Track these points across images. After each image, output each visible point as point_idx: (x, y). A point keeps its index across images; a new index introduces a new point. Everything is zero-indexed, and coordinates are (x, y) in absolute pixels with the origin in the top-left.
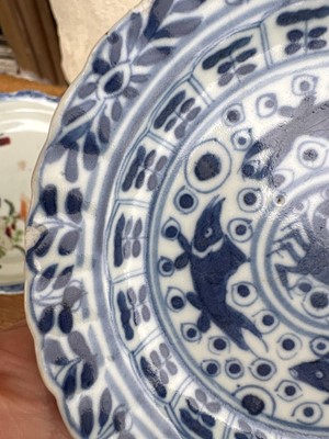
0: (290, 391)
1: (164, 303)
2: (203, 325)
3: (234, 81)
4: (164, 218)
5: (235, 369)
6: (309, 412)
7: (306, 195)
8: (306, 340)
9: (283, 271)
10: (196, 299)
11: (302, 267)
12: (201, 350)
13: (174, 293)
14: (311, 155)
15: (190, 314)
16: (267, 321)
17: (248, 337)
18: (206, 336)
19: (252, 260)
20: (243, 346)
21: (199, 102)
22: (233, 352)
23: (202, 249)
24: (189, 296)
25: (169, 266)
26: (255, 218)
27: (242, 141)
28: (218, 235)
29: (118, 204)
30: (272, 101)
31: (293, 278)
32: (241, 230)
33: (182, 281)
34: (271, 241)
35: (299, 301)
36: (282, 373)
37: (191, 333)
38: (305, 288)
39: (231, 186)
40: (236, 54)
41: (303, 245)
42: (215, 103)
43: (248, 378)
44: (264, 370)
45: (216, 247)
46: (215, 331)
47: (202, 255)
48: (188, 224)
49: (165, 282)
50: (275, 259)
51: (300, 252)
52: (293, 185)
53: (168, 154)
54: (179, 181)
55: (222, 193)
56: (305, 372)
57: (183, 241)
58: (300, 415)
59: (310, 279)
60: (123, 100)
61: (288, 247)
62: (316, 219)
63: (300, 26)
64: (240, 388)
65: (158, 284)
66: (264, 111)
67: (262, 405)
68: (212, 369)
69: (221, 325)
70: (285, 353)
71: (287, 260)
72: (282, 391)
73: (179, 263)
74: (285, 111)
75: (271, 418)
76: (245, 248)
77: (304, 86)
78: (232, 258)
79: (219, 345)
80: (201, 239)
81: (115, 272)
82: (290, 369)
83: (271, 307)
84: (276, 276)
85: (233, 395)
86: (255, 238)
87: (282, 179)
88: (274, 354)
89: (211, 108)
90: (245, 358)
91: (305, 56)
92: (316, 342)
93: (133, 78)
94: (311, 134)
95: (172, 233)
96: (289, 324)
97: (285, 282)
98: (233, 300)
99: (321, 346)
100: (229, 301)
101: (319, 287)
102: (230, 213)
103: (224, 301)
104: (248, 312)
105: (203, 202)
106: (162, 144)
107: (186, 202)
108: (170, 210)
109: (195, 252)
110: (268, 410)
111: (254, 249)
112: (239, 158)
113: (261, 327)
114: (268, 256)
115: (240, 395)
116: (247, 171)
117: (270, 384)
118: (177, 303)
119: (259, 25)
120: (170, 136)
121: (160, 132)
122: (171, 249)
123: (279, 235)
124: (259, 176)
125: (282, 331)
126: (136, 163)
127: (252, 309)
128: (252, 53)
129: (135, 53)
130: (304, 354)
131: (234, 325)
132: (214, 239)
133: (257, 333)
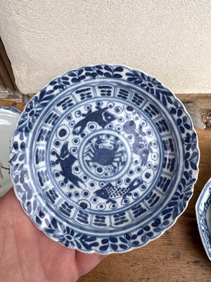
0: (95, 200)
1: (53, 175)
2: (66, 181)
3: (68, 108)
4: (51, 149)
5: (77, 194)
6: (101, 206)
7: (92, 138)
8: (98, 183)
9: (88, 162)
10: (63, 173)
11: (93, 160)
12: (66, 189)
13: (56, 172)
14: (92, 127)
15: (61, 178)
16: (85, 178)
17: (80, 183)
18: (67, 185)
19: (78, 159)
20: (79, 187)
21: (58, 115)
22: (76, 189)
23: (63, 157)
24: (61, 172)
25: (54, 164)
26: (78, 147)
27: (72, 124)
28: (67, 153)
29: (36, 145)
30: (79, 113)
31: (91, 164)
32: (74, 151)
33: (58, 168)
34: (83, 153)
35: (94, 171)
36: (92, 194)
37: (62, 184)
38: (95, 166)
39: (70, 138)
40: (66, 101)
41: (93, 153)
42: (63, 115)
43: (81, 197)
44: (86, 194)
45: (67, 156)
46: (70, 183)
47: (63, 159)
48: (58, 150)
49: (53, 169)
50: (85, 158)
51: (92, 156)
52: (88, 136)
53: (50, 130)
54: (55, 138)
55: (68, 140)
56: (98, 193)
57: (57, 156)
58: (99, 208)
59: (96, 163)
60: (35, 117)
61: (88, 154)
62: (96, 145)
63: (83, 93)
64: (79, 201)
65: (51, 170)
66: (78, 115)
67: (87, 205)
68: (70, 195)
69: (71, 181)
70: (92, 188)
71: (89, 159)
72: (92, 200)
73: (57, 162)
74: (83, 115)
75: (90, 209)
76: (76, 156)
77: (88, 108)
78: (72, 159)
79: (71, 187)
80: (63, 154)
81: (37, 166)
82: (94, 193)
83: (86, 173)
84: (86, 163)
85: (77, 203)
86: (78, 152)
87: (84, 134)
88: (88, 188)
89: (62, 116)
90: (80, 191)
91: (87, 100)
93: (37, 111)
94: (91, 121)
95: (54, 153)
96: (91, 178)
97: (89, 165)
98: (74, 172)
99: (102, 184)
100: (73, 173)
101: (99, 166)
102: (71, 146)
104: (79, 176)
105: (62, 143)
106: (48, 127)
107: (57, 144)
108: (53, 146)
109: (61, 158)
110: (89, 207)
111: (78, 156)
112: (71, 129)
113: (84, 180)
114: (83, 157)
115: (79, 203)
116: (74, 133)
117: (88, 199)
118: (57, 175)
119: (71, 94)
120: (50, 125)
121: (47, 124)
122: (54, 158)
123: (85, 151)
124: (78, 134)
125: (90, 180)
126: (41, 133)
127: (80, 174)
128: (71, 100)
129: (37, 105)
130: (97, 187)
131: (75, 180)
132: (66, 154)
133: (83, 182)
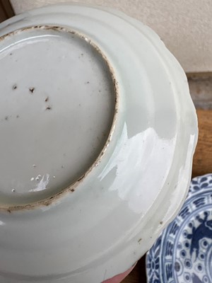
1: (188, 221)
4: (208, 210)
5: (184, 254)
8: (205, 273)
12: (182, 240)
13: (192, 223)
15: (190, 231)
16: (202, 256)
17: (194, 254)
22: (188, 251)
23: (207, 224)
33: (197, 224)
36: (191, 271)
37: (185, 234)
43: (183, 260)
44: (188, 264)
46: (190, 241)
47: (206, 225)
64: (179, 259)
65: (192, 217)
67: (179, 270)
68: (179, 247)
70: (197, 268)
72: (186, 275)
75: (177, 276)
79: (187, 245)
82: (194, 274)
83: (206, 255)
85: (176, 258)
88: (195, 265)
90: (188, 255)
92: (206, 277)
96: (206, 264)
98: (201, 242)
103: (199, 239)
104: (201, 249)
109: (206, 223)
110: (179, 273)
115: (177, 261)
117: (186, 269)
125: (202, 263)
127: (203, 250)
130: (200, 275)
